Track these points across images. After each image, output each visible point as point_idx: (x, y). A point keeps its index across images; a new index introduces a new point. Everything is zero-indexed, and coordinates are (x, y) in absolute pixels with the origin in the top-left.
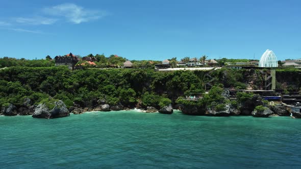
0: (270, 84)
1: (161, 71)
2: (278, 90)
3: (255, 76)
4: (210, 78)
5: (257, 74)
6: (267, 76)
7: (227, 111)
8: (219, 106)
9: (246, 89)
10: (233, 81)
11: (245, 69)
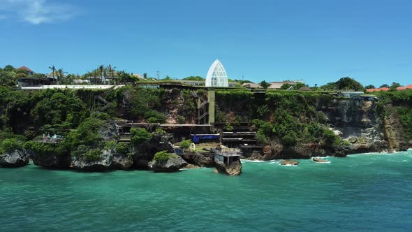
0: (205, 114)
1: (25, 90)
2: (219, 124)
3: (180, 100)
4: (103, 103)
5: (184, 97)
6: (202, 101)
7: (104, 163)
8: (90, 152)
9: (165, 123)
10: (144, 109)
11: (163, 89)
